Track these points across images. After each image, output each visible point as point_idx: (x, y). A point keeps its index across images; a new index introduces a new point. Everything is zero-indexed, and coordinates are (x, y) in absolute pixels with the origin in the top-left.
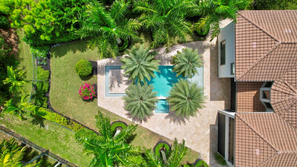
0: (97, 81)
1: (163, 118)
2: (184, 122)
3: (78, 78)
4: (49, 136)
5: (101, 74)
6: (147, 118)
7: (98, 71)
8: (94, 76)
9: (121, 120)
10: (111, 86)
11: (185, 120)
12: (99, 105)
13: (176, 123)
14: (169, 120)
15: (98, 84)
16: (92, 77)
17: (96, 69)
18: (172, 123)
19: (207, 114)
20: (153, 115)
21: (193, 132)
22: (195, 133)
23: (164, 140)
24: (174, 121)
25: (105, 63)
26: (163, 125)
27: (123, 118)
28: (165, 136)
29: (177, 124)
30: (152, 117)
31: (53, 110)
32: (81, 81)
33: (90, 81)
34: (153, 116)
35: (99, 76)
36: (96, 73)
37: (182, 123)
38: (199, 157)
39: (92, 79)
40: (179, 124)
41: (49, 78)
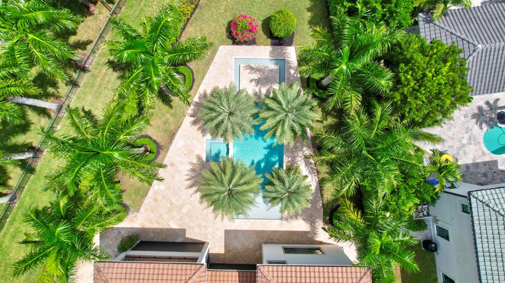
0: (260, 44)
1: (197, 153)
2: (191, 187)
3: (266, 13)
5: (271, 53)
6: (198, 126)
7: (277, 47)
8: (269, 41)
9: (196, 83)
10: (252, 68)
11: (195, 189)
12: (221, 47)
13: (190, 173)
14: (195, 161)
15: (255, 47)
16: (268, 38)
17: (281, 44)
18: (189, 167)
19: (203, 225)
20: (203, 136)
21: (174, 201)
22: (172, 204)
23: (162, 153)
24: (193, 170)
25: (290, 59)
26: (187, 152)
27: (199, 86)
28: (169, 154)
29: (186, 175)
30: (199, 134)
32: (262, 19)
33: (260, 34)
34: (201, 135)
35: (269, 48)
36: (273, 44)
37: (189, 182)
38: (132, 209)
39: (265, 37)
40: (187, 177)
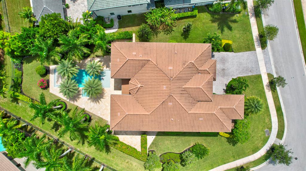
0: (49, 78)
1: (87, 100)
2: (99, 102)
3: (38, 76)
4: (21, 109)
5: (52, 74)
6: (78, 100)
7: (50, 72)
9: (63, 100)
10: (57, 81)
12: (50, 92)
13: (94, 103)
14: (90, 101)
15: (50, 80)
16: (47, 75)
17: (49, 71)
18: (92, 103)
20: (81, 98)
21: (104, 108)
24: (93, 101)
25: (54, 67)
26: (87, 104)
28: (88, 110)
29: (95, 104)
31: (24, 94)
32: (40, 77)
33: (46, 78)
35: (50, 75)
36: (49, 73)
37: (97, 103)
38: (107, 123)
40: (96, 104)
41: (22, 75)
